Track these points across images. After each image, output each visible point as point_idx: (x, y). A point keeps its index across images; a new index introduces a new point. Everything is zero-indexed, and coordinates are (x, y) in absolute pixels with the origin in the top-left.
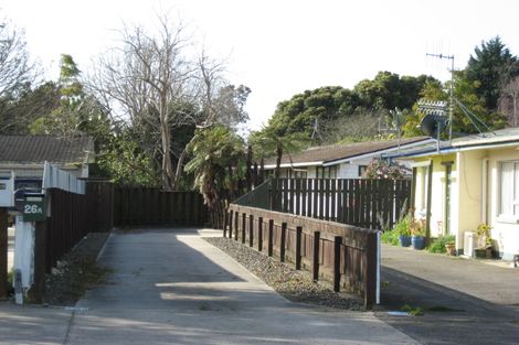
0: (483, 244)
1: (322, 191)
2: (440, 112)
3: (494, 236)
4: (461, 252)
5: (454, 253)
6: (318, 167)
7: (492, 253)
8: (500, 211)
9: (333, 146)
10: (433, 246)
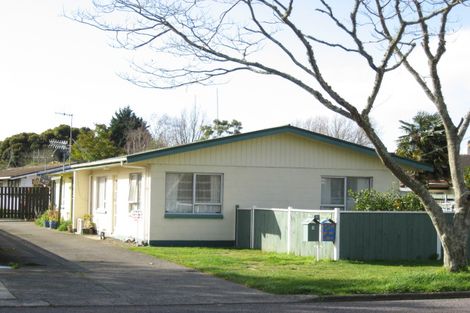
0: (88, 225)
1: (6, 194)
2: (64, 148)
3: (94, 221)
4: (76, 230)
5: (71, 231)
6: (9, 180)
7: (93, 231)
8: (98, 206)
9: (21, 168)
10: (61, 227)
